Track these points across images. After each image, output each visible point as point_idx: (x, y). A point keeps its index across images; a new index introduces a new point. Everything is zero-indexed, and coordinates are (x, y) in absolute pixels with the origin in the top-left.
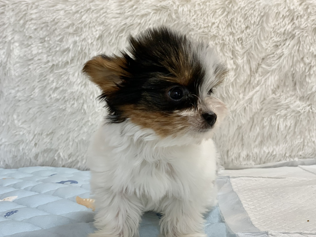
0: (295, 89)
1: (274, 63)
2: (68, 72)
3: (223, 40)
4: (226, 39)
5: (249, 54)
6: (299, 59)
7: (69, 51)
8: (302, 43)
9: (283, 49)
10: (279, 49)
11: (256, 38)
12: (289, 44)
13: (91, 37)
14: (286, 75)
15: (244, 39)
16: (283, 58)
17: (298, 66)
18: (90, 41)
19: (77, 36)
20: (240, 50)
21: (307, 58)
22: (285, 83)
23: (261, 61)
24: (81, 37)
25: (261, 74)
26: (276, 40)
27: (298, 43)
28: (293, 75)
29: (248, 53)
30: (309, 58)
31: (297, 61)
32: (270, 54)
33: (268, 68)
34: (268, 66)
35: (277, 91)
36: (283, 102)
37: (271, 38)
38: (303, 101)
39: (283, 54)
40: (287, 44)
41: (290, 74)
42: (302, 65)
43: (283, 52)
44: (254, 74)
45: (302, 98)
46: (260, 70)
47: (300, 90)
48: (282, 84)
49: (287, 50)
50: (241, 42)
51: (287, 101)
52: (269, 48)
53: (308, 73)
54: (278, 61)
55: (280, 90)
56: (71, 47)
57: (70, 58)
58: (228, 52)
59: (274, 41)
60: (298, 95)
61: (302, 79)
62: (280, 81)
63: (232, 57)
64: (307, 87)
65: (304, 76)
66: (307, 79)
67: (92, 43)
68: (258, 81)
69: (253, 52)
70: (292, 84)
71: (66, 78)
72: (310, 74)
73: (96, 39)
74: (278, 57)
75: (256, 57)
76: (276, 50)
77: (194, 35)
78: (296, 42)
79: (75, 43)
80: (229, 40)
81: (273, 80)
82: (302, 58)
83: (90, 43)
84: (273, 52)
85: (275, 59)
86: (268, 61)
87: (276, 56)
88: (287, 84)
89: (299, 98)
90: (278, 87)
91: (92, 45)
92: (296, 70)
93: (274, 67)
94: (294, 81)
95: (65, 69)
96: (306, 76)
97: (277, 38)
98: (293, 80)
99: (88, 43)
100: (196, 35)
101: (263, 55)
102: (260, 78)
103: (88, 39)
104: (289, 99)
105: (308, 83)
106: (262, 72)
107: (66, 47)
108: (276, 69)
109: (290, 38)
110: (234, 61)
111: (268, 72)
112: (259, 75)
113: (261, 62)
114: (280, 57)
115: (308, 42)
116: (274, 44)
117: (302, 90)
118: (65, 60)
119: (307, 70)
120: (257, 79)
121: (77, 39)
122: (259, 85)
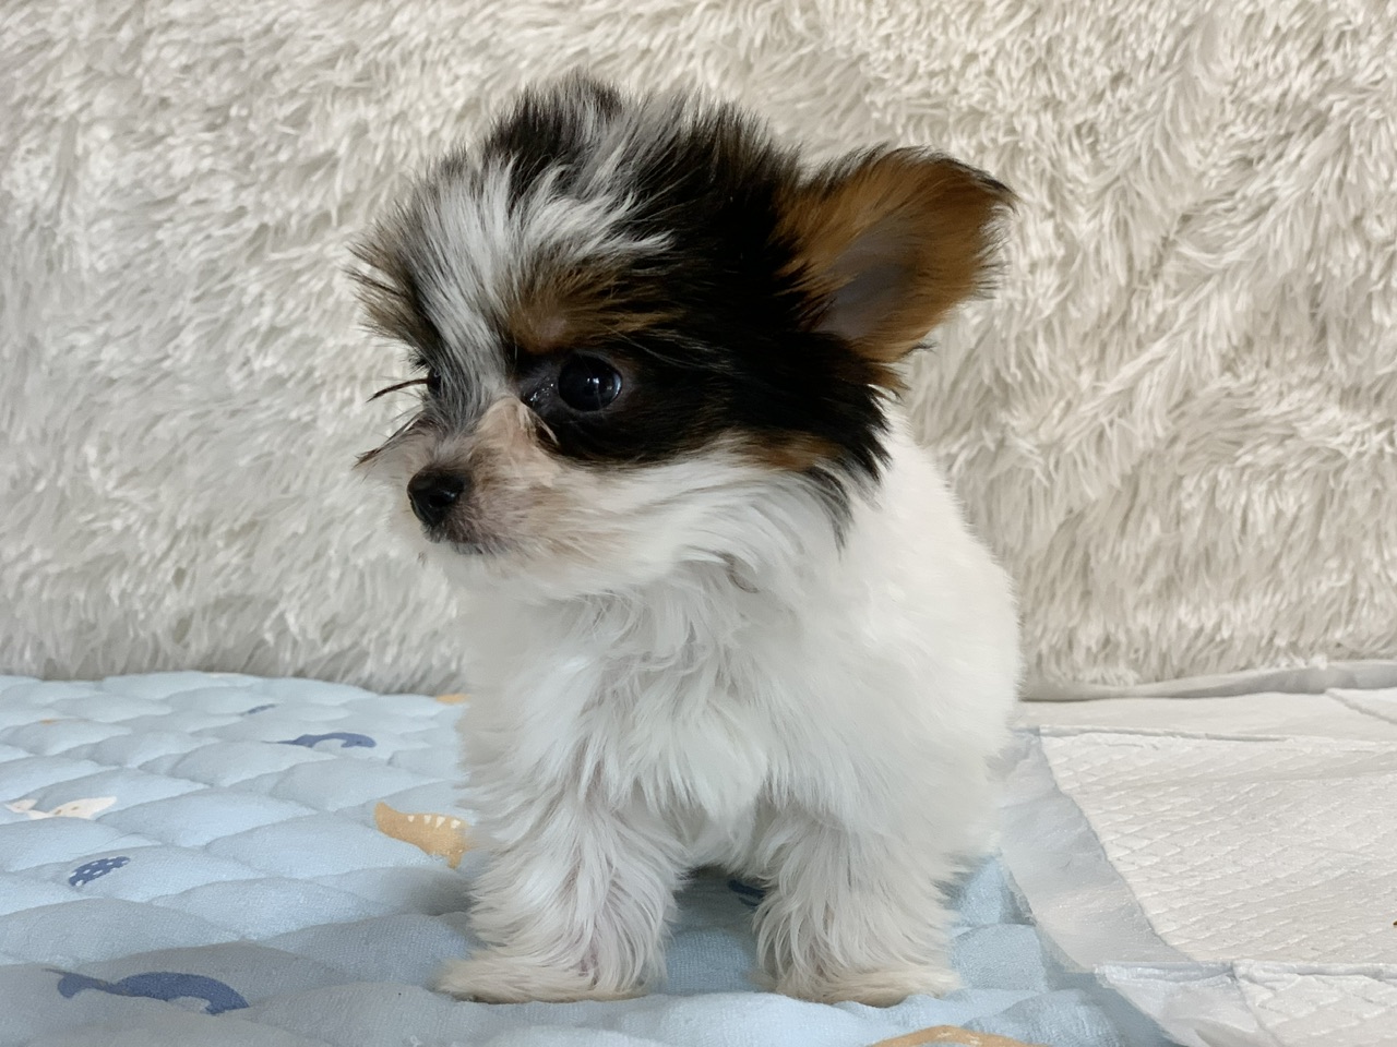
0: (1321, 355)
1: (1235, 236)
2: (329, 261)
3: (1012, 131)
4: (1024, 127)
5: (1124, 194)
6: (1343, 224)
7: (334, 166)
8: (1357, 151)
9: (1272, 179)
10: (1257, 174)
11: (1158, 125)
12: (1300, 157)
13: (429, 108)
14: (1283, 293)
15: (1102, 129)
16: (1271, 216)
17: (1337, 251)
18: (425, 126)
19: (367, 103)
20: (1085, 179)
21: (1379, 218)
22: (1277, 328)
23: (1175, 227)
24: (388, 105)
25: (1173, 285)
26: (1243, 136)
27: (1339, 151)
28: (1314, 292)
29: (1119, 190)
30: (1385, 220)
31: (1335, 231)
32: (1215, 196)
33: (1203, 258)
34: (1208, 249)
35: (1244, 363)
36: (1269, 410)
37: (1224, 127)
38: (1357, 407)
39: (1274, 201)
40: (1292, 155)
41: (1300, 288)
42: (1355, 249)
43: (1271, 190)
44: (1147, 284)
45: (1350, 396)
46: (1171, 267)
47: (1343, 357)
48: (1267, 331)
49: (1292, 180)
50: (1090, 140)
51: (1284, 407)
52: (1213, 172)
53: (1380, 286)
54: (1250, 227)
55: (1257, 356)
56: (342, 151)
57: (339, 197)
58: (1032, 184)
59: (1233, 141)
60: (1334, 382)
61: (1355, 311)
62: (1259, 317)
63: (1049, 207)
64: (1375, 348)
65: (1362, 299)
66: (1376, 313)
67: (434, 133)
68: (1161, 317)
69: (1142, 189)
70: (1309, 332)
71: (317, 286)
72: (1387, 287)
73: (453, 117)
74: (1250, 211)
75: (1156, 208)
76: (1242, 182)
77: (886, 105)
78: (1333, 145)
79: (360, 130)
80: (1039, 132)
81: (1225, 311)
82: (1358, 220)
83: (426, 132)
84: (1230, 187)
85: (1237, 220)
86: (1205, 230)
87: (1241, 206)
88: (1286, 331)
89: (1336, 393)
90: (1249, 343)
91: (434, 141)
92: (1326, 270)
93: (1232, 256)
94: (1319, 318)
95: (315, 248)
96: (1370, 296)
97: (1247, 130)
98: (1313, 316)
99: (418, 133)
100: (891, 110)
101: (1188, 200)
102: (1171, 302)
103: (419, 116)
104: (1296, 395)
105: (1381, 327)
106: (1179, 278)
107: (321, 149)
108: (1240, 264)
109: (1306, 127)
110: (1056, 227)
111: (1207, 279)
112: (1167, 287)
113: (1178, 232)
114: (1261, 212)
115: (1385, 147)
116: (1236, 153)
117: (1351, 358)
118: (313, 205)
119: (1375, 274)
120: (1159, 308)
121: (371, 113)
122: (1164, 332)
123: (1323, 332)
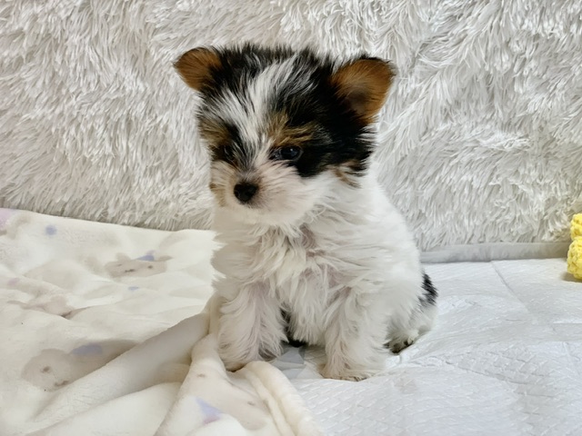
123: (492, 97)
